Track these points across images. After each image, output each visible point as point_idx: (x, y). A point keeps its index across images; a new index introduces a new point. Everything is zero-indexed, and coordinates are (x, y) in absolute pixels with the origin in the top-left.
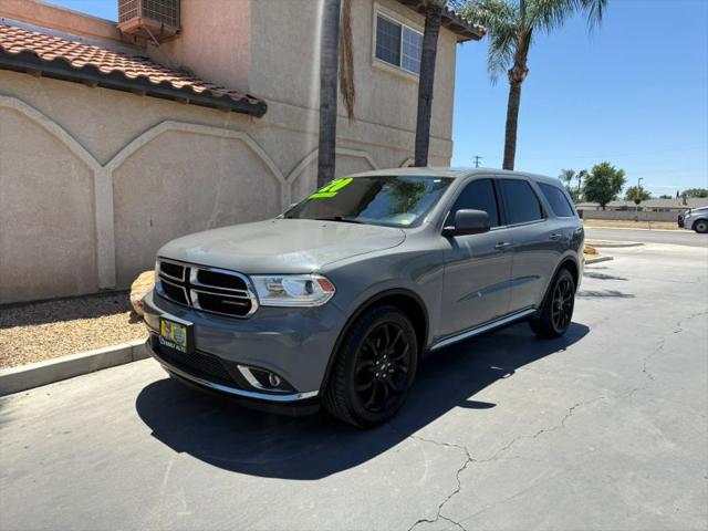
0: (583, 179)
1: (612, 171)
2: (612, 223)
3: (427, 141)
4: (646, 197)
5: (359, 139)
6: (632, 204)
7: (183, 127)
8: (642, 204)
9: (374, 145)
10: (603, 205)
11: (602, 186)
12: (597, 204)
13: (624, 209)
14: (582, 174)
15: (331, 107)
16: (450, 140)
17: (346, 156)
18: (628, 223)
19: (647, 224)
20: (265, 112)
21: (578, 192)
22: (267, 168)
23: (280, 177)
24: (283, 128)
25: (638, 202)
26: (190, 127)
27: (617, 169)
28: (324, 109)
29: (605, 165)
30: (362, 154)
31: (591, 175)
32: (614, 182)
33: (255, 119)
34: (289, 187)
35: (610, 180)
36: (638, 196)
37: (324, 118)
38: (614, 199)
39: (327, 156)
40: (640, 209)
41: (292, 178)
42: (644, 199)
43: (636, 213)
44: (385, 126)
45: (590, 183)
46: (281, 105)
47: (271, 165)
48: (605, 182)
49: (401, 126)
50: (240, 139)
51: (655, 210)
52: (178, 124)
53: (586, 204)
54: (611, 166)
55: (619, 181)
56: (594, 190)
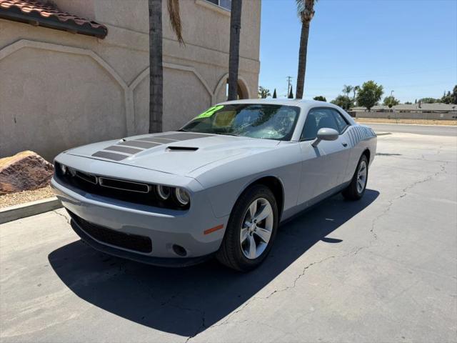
0: (357, 92)
1: (375, 86)
2: (373, 120)
3: (238, 60)
4: (396, 103)
5: (187, 57)
6: (387, 108)
7: (39, 45)
8: (394, 108)
9: (200, 63)
10: (369, 109)
11: (369, 96)
12: (366, 108)
13: (382, 111)
14: (356, 88)
15: (158, 31)
16: (258, 61)
17: (179, 70)
18: (383, 120)
19: (395, 121)
20: (106, 34)
21: (353, 100)
22: (112, 78)
23: (124, 85)
24: (124, 48)
25: (390, 106)
26: (44, 46)
27: (378, 85)
28: (152, 32)
29: (371, 82)
30: (190, 69)
31: (362, 89)
32: (376, 93)
33: (100, 40)
34: (132, 92)
35: (374, 92)
36: (391, 102)
37: (152, 39)
38: (376, 105)
39: (155, 68)
40: (392, 111)
41: (133, 86)
42: (395, 105)
43: (389, 114)
44: (208, 48)
45: (361, 94)
46: (122, 30)
47: (116, 76)
48: (371, 94)
49: (221, 49)
50: (88, 56)
51: (401, 112)
52: (32, 42)
53: (359, 108)
54: (375, 83)
55: (379, 93)
56: (363, 99)
